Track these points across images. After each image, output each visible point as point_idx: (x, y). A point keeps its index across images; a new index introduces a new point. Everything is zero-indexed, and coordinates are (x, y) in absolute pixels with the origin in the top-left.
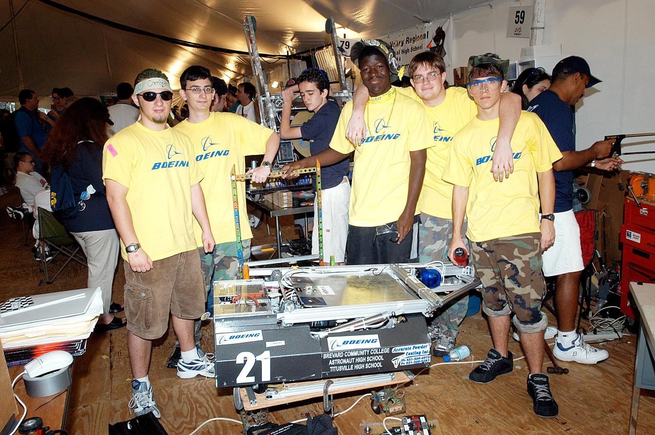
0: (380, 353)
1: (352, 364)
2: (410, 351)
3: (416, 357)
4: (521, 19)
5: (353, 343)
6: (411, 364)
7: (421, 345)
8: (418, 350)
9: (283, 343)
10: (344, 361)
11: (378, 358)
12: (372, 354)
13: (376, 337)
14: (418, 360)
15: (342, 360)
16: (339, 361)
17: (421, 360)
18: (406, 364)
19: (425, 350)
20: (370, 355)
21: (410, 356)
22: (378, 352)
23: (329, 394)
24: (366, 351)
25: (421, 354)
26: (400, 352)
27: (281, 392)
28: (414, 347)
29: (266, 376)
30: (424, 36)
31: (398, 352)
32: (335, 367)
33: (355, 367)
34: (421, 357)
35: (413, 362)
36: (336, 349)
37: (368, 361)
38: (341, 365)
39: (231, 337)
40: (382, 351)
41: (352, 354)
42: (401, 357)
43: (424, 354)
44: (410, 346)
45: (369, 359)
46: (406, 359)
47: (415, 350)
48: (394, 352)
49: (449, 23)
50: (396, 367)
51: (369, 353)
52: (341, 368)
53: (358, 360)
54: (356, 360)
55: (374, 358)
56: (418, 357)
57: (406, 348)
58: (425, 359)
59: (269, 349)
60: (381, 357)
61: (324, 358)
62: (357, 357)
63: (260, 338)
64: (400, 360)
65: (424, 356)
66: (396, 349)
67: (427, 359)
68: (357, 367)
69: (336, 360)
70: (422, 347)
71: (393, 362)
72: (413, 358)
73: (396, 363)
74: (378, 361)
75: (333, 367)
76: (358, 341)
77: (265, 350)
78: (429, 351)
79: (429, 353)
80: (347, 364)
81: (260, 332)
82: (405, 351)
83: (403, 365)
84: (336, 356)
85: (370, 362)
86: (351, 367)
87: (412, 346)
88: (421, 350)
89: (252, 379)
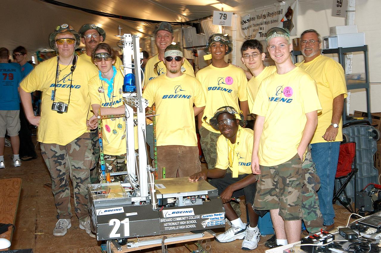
0: (194, 218)
1: (178, 225)
2: (212, 217)
3: (216, 221)
4: (341, 4)
5: (178, 213)
6: (213, 225)
7: (219, 213)
8: (217, 217)
9: (136, 214)
10: (173, 224)
11: (193, 222)
12: (189, 219)
13: (192, 209)
14: (217, 223)
15: (172, 223)
16: (170, 224)
17: (219, 223)
18: (210, 226)
19: (222, 216)
20: (188, 220)
21: (213, 220)
22: (193, 218)
23: (165, 244)
24: (186, 217)
25: (219, 219)
26: (207, 218)
27: (136, 243)
28: (215, 215)
29: (127, 234)
30: (279, 12)
31: (205, 218)
32: (168, 228)
33: (180, 227)
34: (219, 221)
35: (214, 224)
36: (168, 216)
37: (187, 223)
38: (171, 226)
39: (105, 211)
40: (196, 217)
41: (178, 219)
42: (207, 221)
43: (221, 219)
44: (212, 214)
45: (188, 222)
46: (210, 222)
47: (215, 217)
48: (203, 218)
49: (296, 4)
50: (204, 227)
51: (188, 219)
52: (171, 228)
53: (182, 223)
54: (180, 223)
55: (191, 222)
56: (218, 221)
57: (210, 216)
58: (222, 222)
59: (128, 217)
60: (195, 221)
61: (161, 222)
62: (181, 221)
63: (123, 211)
64: (207, 223)
65: (221, 221)
66: (204, 216)
67: (223, 222)
68: (181, 227)
69: (168, 223)
70: (219, 215)
71: (203, 224)
72: (215, 221)
73: (204, 224)
74: (193, 224)
75: (167, 228)
76: (181, 212)
77: (126, 218)
78: (224, 217)
79: (224, 219)
80: (175, 226)
81: (122, 208)
82: (210, 217)
83: (208, 226)
84: (168, 220)
85: (188, 224)
86: (178, 228)
87: (213, 214)
88: (219, 216)
89: (119, 235)
